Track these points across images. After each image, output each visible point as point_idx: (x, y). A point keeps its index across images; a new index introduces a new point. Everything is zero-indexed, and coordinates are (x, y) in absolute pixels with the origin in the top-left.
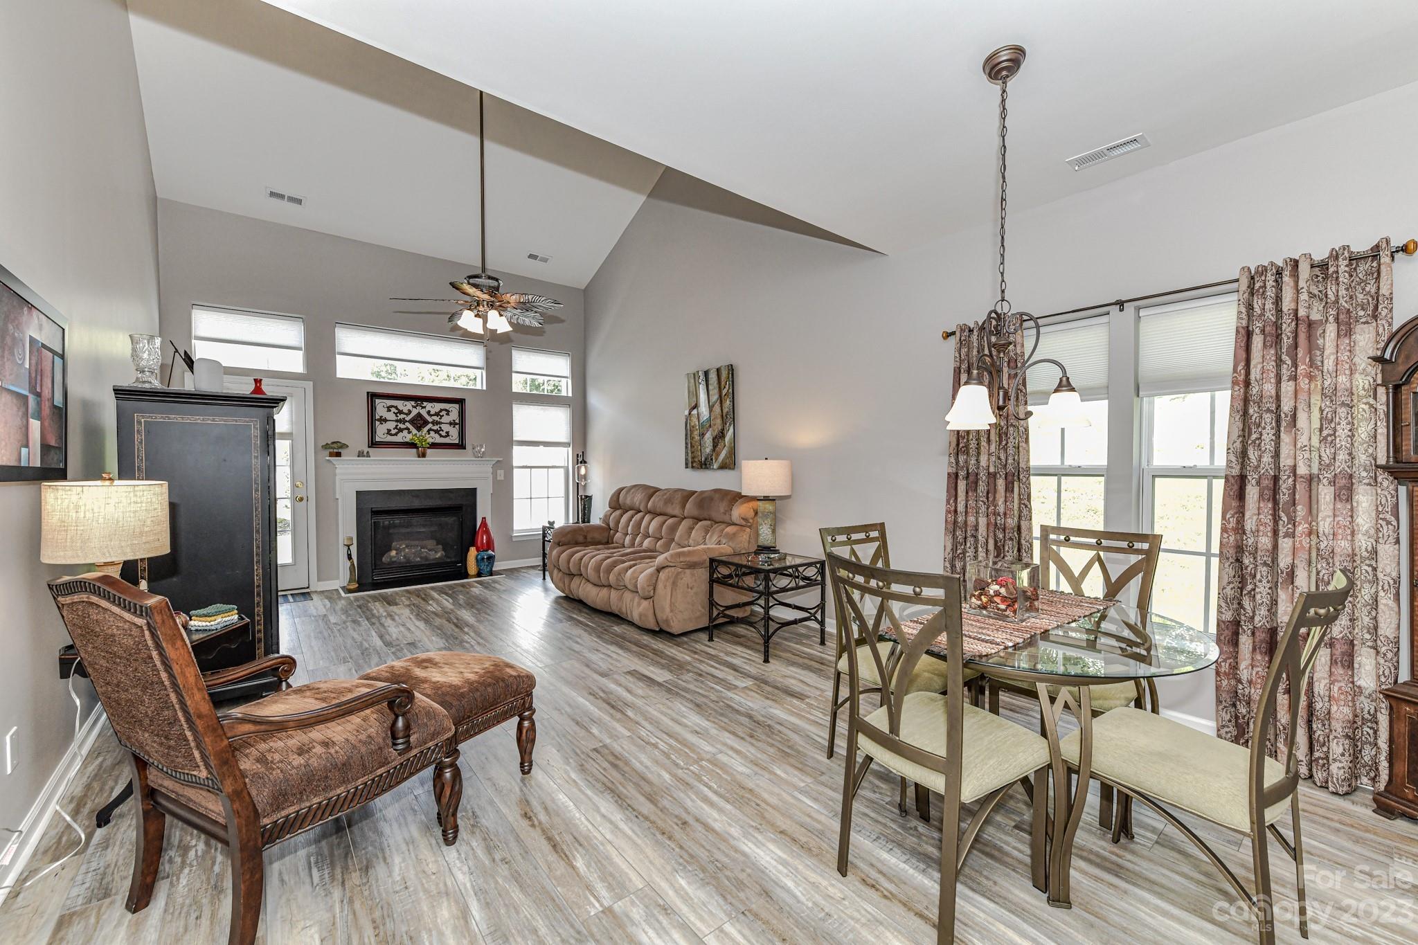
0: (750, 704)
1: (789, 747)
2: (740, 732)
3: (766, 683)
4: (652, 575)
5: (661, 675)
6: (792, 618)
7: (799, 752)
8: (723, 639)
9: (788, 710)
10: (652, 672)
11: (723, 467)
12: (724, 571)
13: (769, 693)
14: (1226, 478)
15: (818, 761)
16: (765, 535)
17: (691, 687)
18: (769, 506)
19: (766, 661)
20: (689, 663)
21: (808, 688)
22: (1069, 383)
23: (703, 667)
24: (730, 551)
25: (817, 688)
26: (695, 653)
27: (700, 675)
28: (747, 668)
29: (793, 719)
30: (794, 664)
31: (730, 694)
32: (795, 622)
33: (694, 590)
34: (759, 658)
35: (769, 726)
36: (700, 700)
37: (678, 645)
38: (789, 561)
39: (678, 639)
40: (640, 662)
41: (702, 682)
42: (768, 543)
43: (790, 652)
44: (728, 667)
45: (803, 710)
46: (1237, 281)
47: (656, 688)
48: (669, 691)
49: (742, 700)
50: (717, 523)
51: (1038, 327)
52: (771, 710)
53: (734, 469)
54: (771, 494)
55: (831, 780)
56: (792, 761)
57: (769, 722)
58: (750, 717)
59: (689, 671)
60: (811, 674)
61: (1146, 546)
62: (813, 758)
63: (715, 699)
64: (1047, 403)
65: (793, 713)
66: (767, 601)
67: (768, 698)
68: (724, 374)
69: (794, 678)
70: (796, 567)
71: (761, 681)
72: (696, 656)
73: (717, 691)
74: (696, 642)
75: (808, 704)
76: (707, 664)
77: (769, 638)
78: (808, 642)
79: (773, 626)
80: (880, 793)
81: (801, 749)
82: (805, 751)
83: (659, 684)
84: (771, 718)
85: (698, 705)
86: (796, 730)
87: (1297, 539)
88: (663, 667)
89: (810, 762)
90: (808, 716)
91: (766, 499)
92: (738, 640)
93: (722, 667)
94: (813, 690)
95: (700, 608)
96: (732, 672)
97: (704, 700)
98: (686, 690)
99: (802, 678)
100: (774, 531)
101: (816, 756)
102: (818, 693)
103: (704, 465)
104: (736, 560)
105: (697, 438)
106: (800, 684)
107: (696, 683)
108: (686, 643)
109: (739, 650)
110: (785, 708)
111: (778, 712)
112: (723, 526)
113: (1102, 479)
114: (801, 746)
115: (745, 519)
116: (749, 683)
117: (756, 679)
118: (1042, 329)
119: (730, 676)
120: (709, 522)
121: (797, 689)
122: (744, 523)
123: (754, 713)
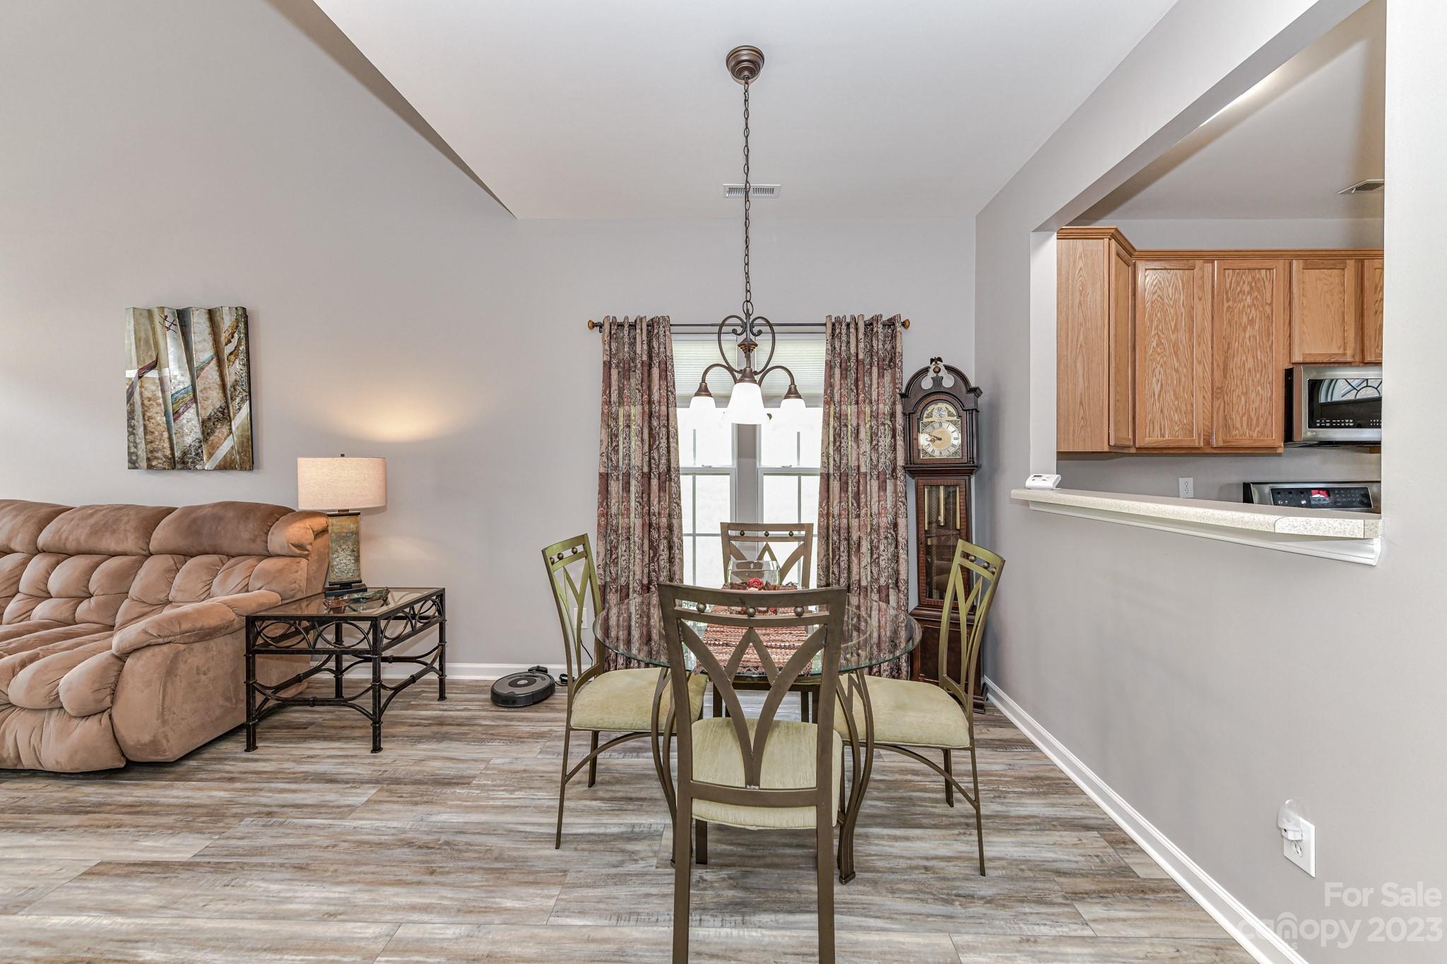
0: (395, 824)
1: (496, 859)
2: (406, 874)
3: (397, 781)
4: (105, 669)
5: (183, 847)
6: (407, 677)
7: (513, 860)
8: (276, 740)
9: (458, 806)
10: (153, 849)
11: (226, 466)
12: (275, 630)
13: (412, 794)
14: (821, 475)
15: (548, 859)
16: (342, 567)
17: (264, 841)
18: (348, 524)
19: (377, 749)
20: (231, 802)
21: (461, 766)
22: (796, 392)
23: (265, 798)
24: (275, 598)
25: (475, 760)
26: (231, 780)
27: (270, 814)
28: (349, 770)
29: (474, 817)
30: (420, 739)
31: (348, 823)
32: (413, 679)
33: (211, 674)
34: (364, 748)
35: (447, 843)
36: (301, 857)
37: (183, 778)
38: (396, 600)
39: (178, 769)
40: (104, 843)
41: (281, 824)
42: (345, 578)
43: (403, 724)
44: (313, 781)
45: (478, 798)
46: (825, 325)
47: (185, 875)
48: (218, 868)
49: (377, 824)
50: (230, 556)
51: (773, 333)
52: (434, 818)
53: (251, 469)
54: (352, 506)
55: (581, 875)
56: (511, 877)
57: (444, 838)
58: (410, 844)
59: (240, 817)
60: (454, 744)
61: (803, 533)
62: (540, 858)
63: (327, 842)
64: (779, 407)
65: (468, 809)
66: (339, 662)
67: (416, 804)
68: (227, 322)
69: (435, 758)
70: (411, 605)
71: (389, 783)
72: (238, 785)
73: (324, 827)
74: (221, 760)
75: (478, 787)
76: (271, 791)
77: (382, 712)
78: (420, 702)
79: (385, 694)
80: (642, 859)
81: (515, 854)
82: (521, 853)
83: (188, 866)
84: (442, 829)
85: (300, 868)
86: (489, 830)
87: (862, 518)
88: (173, 830)
89: (540, 866)
90: (491, 803)
91: (344, 513)
92: (303, 733)
93: (303, 786)
94: (472, 765)
95: (221, 702)
96: (328, 786)
97: (306, 853)
98: (259, 851)
99: (445, 754)
100: (357, 559)
101: (541, 853)
102: (483, 766)
103: (181, 462)
104: (292, 611)
105: (161, 419)
106: (449, 764)
107: (270, 831)
108: (198, 769)
109: (317, 747)
110: (451, 807)
111: (446, 817)
112: (251, 561)
113: (728, 477)
114: (509, 849)
115: (300, 546)
116: (371, 792)
117: (377, 782)
118: (777, 336)
119: (331, 795)
120: (215, 558)
121: (453, 773)
122: (297, 551)
123: (410, 835)
